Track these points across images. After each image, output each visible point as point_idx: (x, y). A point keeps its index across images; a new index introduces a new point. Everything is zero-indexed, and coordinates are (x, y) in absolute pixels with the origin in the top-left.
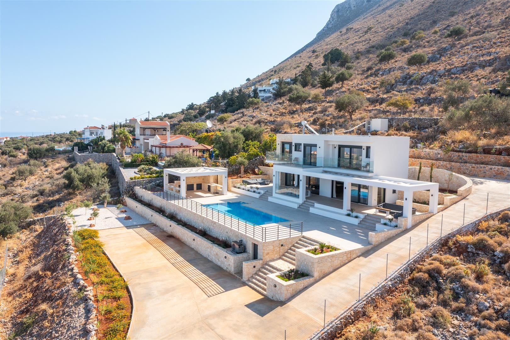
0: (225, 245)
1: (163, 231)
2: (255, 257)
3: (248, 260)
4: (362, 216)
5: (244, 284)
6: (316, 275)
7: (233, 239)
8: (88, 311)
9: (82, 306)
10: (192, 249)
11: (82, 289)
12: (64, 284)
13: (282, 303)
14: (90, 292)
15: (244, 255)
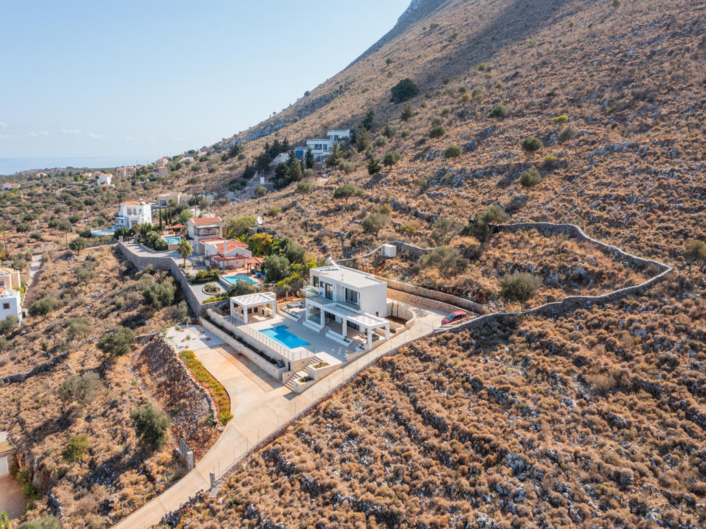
0: (273, 362)
1: (236, 351)
2: (289, 370)
3: (286, 371)
4: (351, 341)
5: (283, 385)
6: (316, 379)
7: (278, 358)
8: (209, 402)
9: (205, 399)
10: (255, 364)
11: (202, 390)
12: (190, 388)
13: (299, 394)
14: (207, 392)
15: (284, 368)
